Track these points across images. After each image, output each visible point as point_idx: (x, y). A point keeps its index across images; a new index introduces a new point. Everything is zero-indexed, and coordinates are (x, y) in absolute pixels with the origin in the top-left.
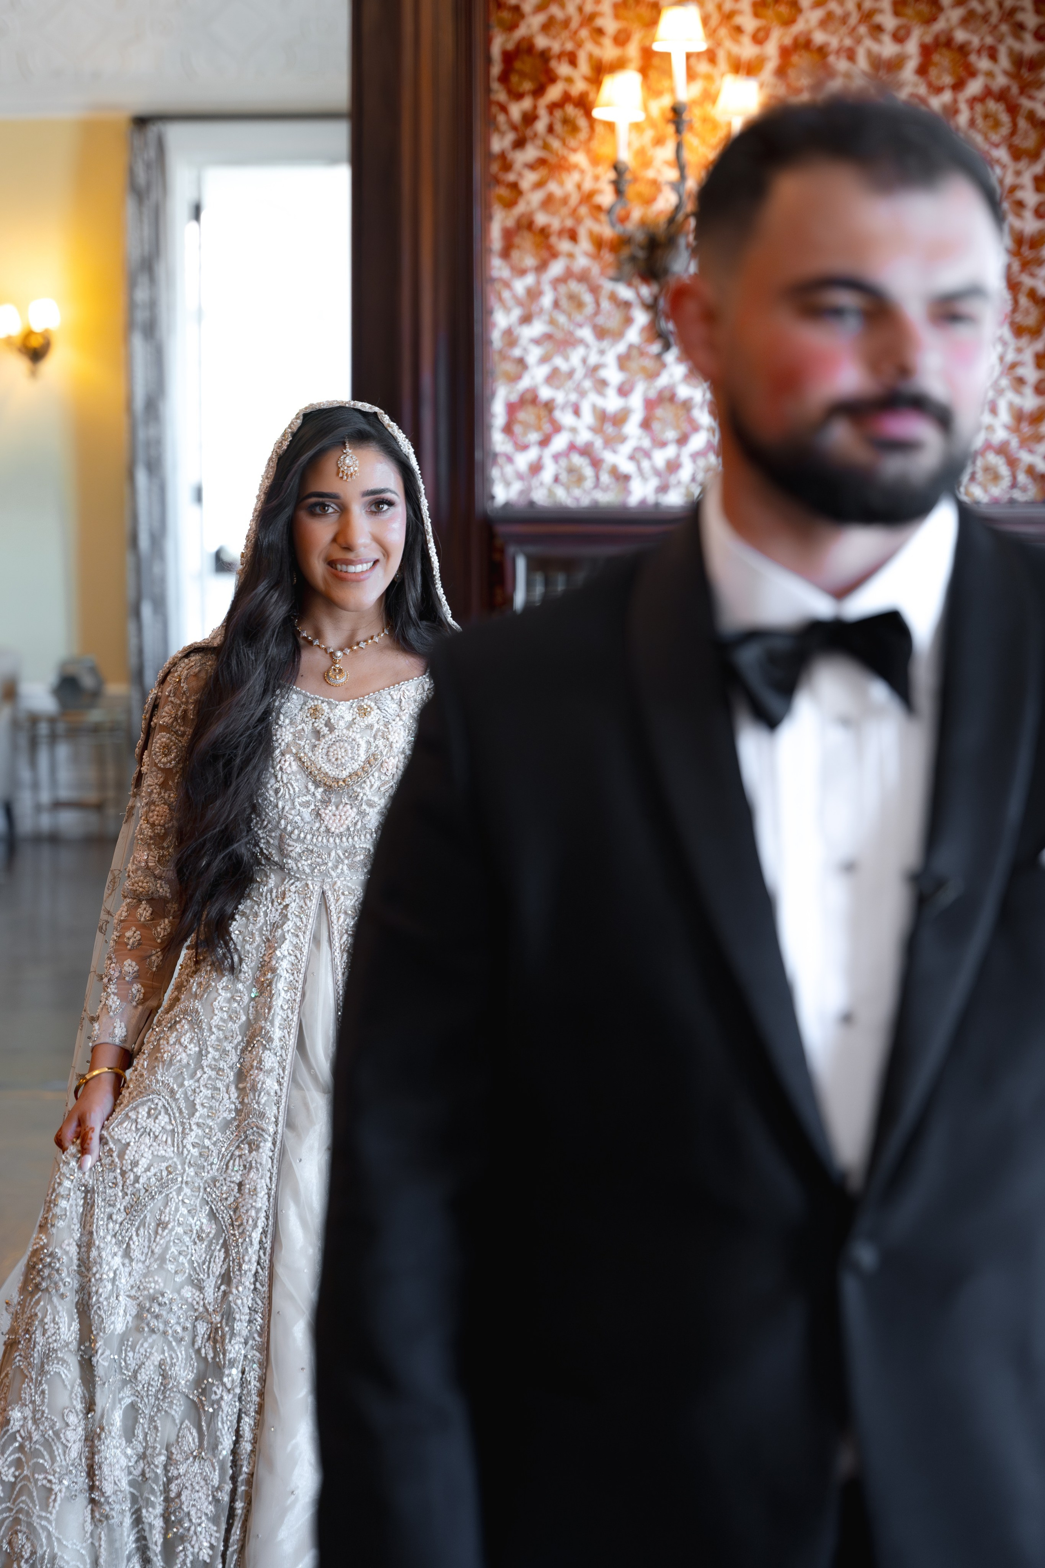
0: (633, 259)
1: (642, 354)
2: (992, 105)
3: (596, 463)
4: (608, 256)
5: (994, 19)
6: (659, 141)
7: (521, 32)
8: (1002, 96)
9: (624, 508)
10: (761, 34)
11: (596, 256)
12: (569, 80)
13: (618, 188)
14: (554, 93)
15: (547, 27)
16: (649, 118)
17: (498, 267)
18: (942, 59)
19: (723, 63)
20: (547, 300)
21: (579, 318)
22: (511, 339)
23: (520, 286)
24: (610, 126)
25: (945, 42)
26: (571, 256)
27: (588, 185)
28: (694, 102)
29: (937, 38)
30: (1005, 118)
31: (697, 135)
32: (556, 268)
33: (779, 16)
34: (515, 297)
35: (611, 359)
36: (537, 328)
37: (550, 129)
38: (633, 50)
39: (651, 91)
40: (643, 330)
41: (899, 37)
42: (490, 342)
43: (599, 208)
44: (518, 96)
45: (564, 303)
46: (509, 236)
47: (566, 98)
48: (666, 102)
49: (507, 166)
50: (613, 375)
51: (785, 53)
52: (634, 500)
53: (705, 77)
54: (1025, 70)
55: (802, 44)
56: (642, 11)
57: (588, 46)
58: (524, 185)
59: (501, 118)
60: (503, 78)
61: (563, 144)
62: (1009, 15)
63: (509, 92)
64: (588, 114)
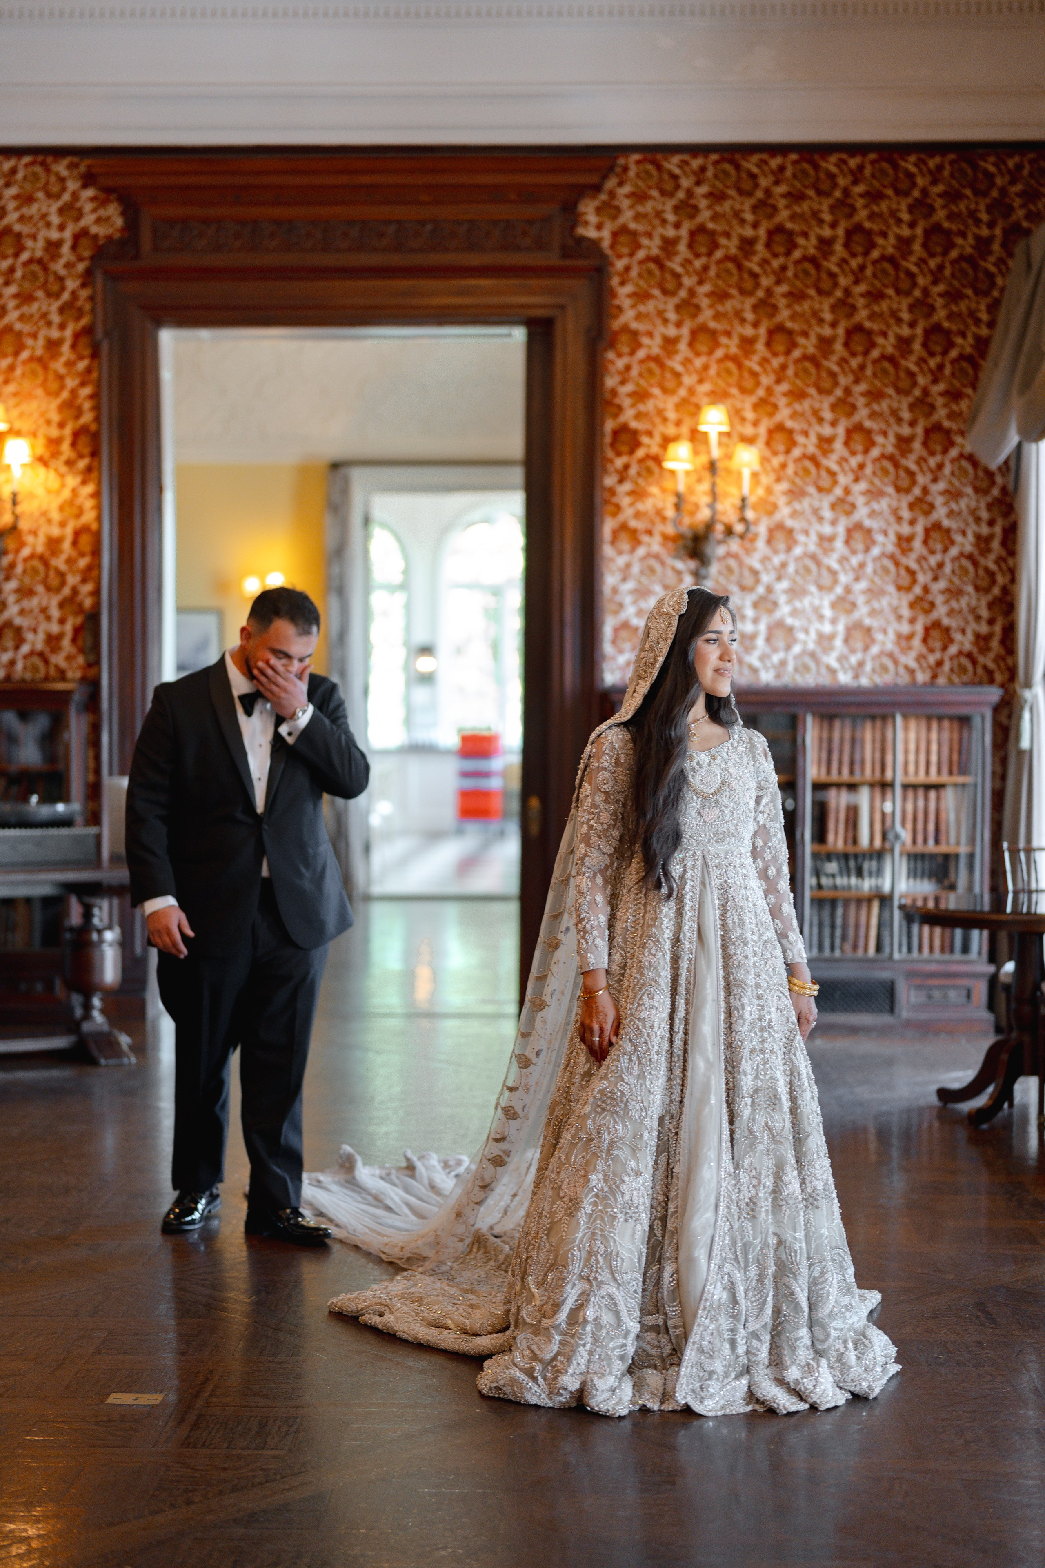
0: (685, 546)
2: (885, 463)
4: (670, 545)
5: (886, 415)
6: (699, 480)
7: (623, 419)
8: (891, 458)
10: (757, 422)
11: (663, 545)
12: (650, 446)
13: (678, 507)
14: (640, 453)
15: (637, 417)
16: (695, 469)
17: (607, 550)
18: (858, 437)
19: (735, 438)
20: (636, 569)
21: (654, 579)
22: (615, 591)
23: (621, 561)
24: (673, 473)
25: (860, 428)
26: (650, 544)
27: (660, 505)
29: (855, 425)
30: (892, 470)
31: (721, 478)
32: (642, 551)
33: (767, 411)
34: (618, 567)
36: (631, 585)
37: (639, 473)
38: (685, 430)
39: (696, 453)
41: (834, 424)
42: (603, 593)
43: (666, 518)
44: (621, 455)
45: (646, 571)
46: (615, 534)
47: (648, 456)
48: (703, 459)
51: (771, 432)
53: (727, 446)
54: (904, 443)
55: (780, 428)
56: (692, 409)
57: (660, 427)
58: (624, 504)
59: (611, 467)
60: (612, 445)
61: (646, 481)
62: (895, 412)
63: (615, 452)
64: (660, 465)
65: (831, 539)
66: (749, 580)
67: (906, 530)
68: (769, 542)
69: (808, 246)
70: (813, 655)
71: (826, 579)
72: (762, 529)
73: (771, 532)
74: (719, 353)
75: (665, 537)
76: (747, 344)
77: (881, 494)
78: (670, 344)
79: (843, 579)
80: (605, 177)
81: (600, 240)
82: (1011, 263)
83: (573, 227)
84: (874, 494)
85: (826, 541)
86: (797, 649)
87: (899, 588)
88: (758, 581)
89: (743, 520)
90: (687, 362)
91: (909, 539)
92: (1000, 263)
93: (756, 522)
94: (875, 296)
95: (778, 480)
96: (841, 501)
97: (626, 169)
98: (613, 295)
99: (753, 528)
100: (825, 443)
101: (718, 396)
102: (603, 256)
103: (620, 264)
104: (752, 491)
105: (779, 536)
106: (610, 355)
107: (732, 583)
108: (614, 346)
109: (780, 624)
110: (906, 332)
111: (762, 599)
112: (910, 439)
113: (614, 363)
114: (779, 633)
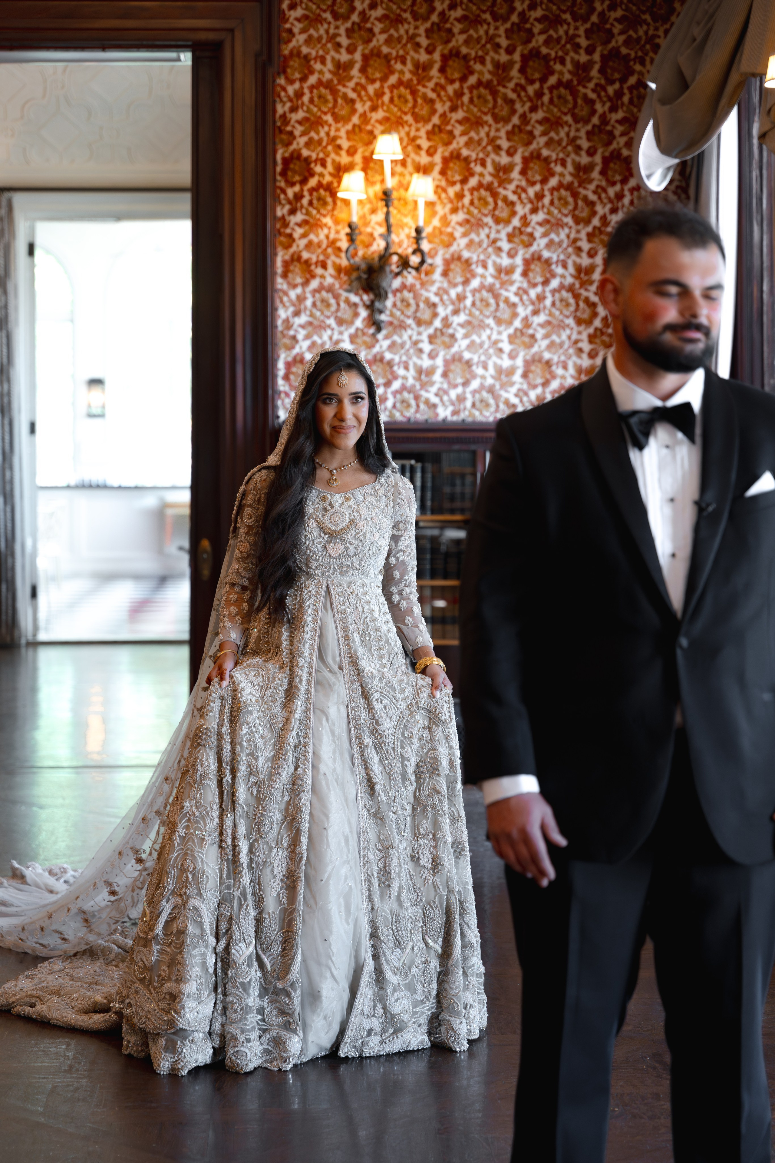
0: (359, 278)
1: (364, 334)
2: (563, 192)
4: (345, 278)
5: (564, 144)
6: (373, 211)
7: (294, 146)
8: (569, 187)
10: (432, 150)
11: (337, 277)
12: (321, 175)
13: (351, 238)
14: (313, 182)
15: (308, 144)
16: (368, 199)
17: (280, 283)
18: (535, 166)
19: (410, 167)
20: (309, 303)
21: (328, 313)
22: (288, 325)
23: (293, 294)
24: (346, 202)
25: (536, 156)
26: (323, 277)
27: (332, 236)
28: (393, 188)
29: (532, 153)
30: (570, 200)
31: (395, 208)
32: (314, 284)
33: (442, 139)
34: (290, 301)
35: (346, 336)
36: (303, 319)
37: (311, 203)
38: (358, 158)
39: (369, 182)
40: (364, 320)
41: (510, 153)
42: (276, 327)
43: (339, 249)
44: (292, 184)
45: (318, 303)
46: (286, 264)
47: (320, 185)
48: (378, 188)
49: (286, 225)
51: (446, 161)
53: (402, 175)
54: (582, 171)
55: (456, 156)
56: (364, 136)
57: (333, 155)
58: (296, 235)
59: (282, 196)
60: (283, 174)
61: (319, 212)
62: (572, 141)
63: (287, 181)
64: (333, 194)
65: (510, 271)
66: (426, 315)
67: (585, 261)
68: (445, 274)
70: (491, 390)
71: (505, 312)
72: (438, 261)
73: (447, 263)
74: (393, 79)
75: (339, 269)
76: (422, 69)
77: (560, 225)
78: (342, 69)
79: (522, 312)
84: (552, 224)
85: (503, 272)
86: (475, 384)
87: (579, 322)
88: (435, 315)
89: (418, 250)
90: (359, 88)
91: (590, 270)
93: (433, 254)
94: (550, 21)
95: (454, 210)
96: (519, 232)
98: (283, 18)
99: (429, 261)
100: (502, 172)
101: (392, 124)
104: (427, 222)
105: (456, 267)
106: (282, 81)
107: (408, 317)
108: (285, 72)
109: (457, 359)
110: (583, 58)
111: (439, 333)
112: (588, 168)
113: (284, 89)
114: (456, 368)
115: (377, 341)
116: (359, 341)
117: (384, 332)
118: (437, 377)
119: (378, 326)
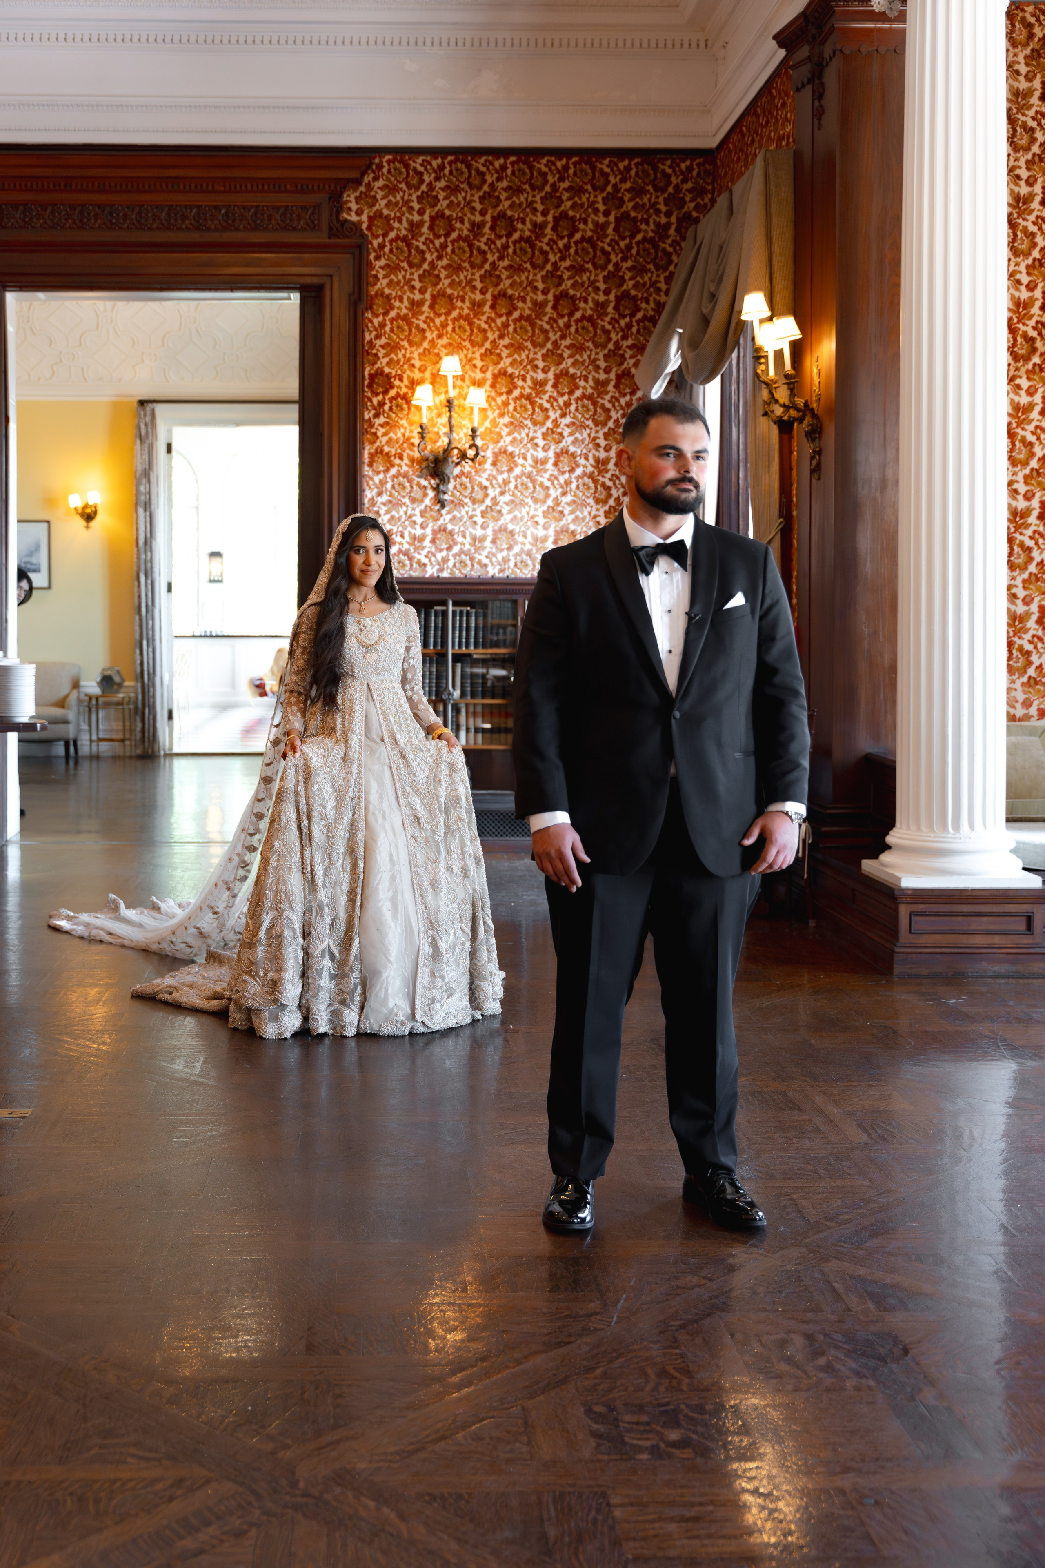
0: (428, 467)
1: (431, 510)
2: (586, 401)
3: (411, 559)
4: (417, 467)
5: (587, 364)
6: (439, 415)
7: (378, 365)
8: (590, 397)
9: (424, 578)
10: (484, 369)
11: (411, 466)
12: (399, 387)
13: (422, 435)
14: (392, 393)
15: (389, 364)
16: (435, 405)
17: (367, 470)
18: (564, 381)
19: (467, 382)
20: (389, 486)
21: (403, 493)
22: (373, 502)
23: (377, 479)
24: (418, 408)
25: (565, 373)
26: (400, 466)
27: (407, 435)
28: (455, 398)
29: (562, 371)
30: (591, 407)
31: (456, 413)
32: (393, 471)
33: (492, 360)
34: (375, 484)
35: (417, 512)
36: (385, 498)
37: (391, 409)
38: (427, 374)
39: (436, 393)
40: (432, 499)
41: (545, 371)
42: (364, 504)
43: (413, 444)
44: (377, 394)
45: (396, 486)
46: (372, 456)
47: (398, 395)
48: (443, 398)
49: (372, 425)
50: (419, 520)
51: (495, 377)
52: (427, 575)
53: (461, 387)
54: (601, 385)
55: (503, 373)
56: (433, 357)
57: (408, 372)
58: (379, 434)
59: (369, 404)
60: (370, 386)
61: (397, 415)
62: (593, 362)
63: (372, 392)
64: (408, 402)
65: (544, 462)
67: (602, 455)
68: (494, 464)
69: (524, 229)
71: (540, 494)
72: (489, 454)
73: (496, 455)
74: (455, 314)
75: (412, 460)
76: (477, 306)
77: (583, 426)
78: (415, 306)
79: (553, 493)
80: (363, 174)
81: (360, 223)
82: (683, 244)
83: (338, 214)
84: (577, 426)
85: (539, 463)
86: (517, 549)
87: (597, 501)
88: (486, 495)
89: (473, 446)
90: (428, 320)
91: (606, 461)
92: (675, 244)
93: (485, 448)
94: (576, 269)
95: (502, 415)
96: (551, 431)
97: (380, 167)
98: (371, 266)
99: (482, 454)
100: (539, 385)
101: (454, 348)
102: (363, 235)
103: (375, 243)
104: (481, 424)
105: (503, 459)
106: (369, 315)
107: (466, 497)
108: (371, 308)
109: (503, 529)
110: (602, 298)
111: (489, 509)
112: (605, 383)
113: (371, 322)
114: (503, 536)
115: (442, 515)
116: (427, 515)
117: (447, 508)
118: (488, 543)
119: (442, 503)
